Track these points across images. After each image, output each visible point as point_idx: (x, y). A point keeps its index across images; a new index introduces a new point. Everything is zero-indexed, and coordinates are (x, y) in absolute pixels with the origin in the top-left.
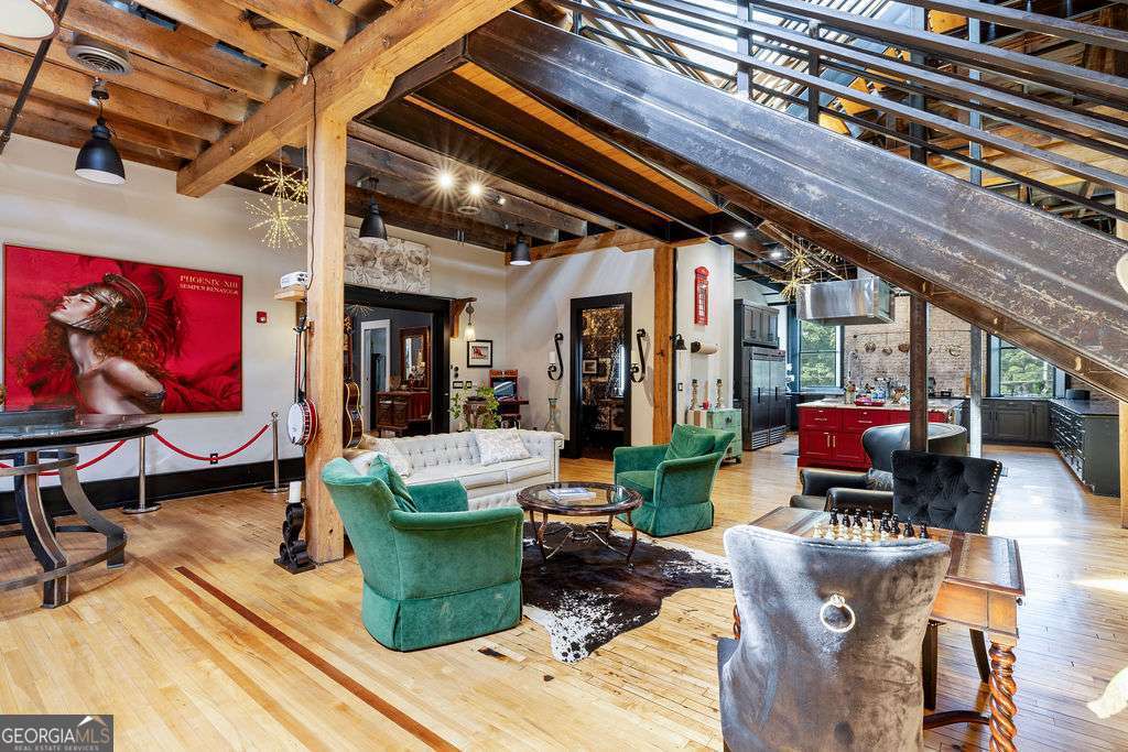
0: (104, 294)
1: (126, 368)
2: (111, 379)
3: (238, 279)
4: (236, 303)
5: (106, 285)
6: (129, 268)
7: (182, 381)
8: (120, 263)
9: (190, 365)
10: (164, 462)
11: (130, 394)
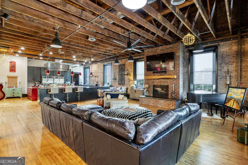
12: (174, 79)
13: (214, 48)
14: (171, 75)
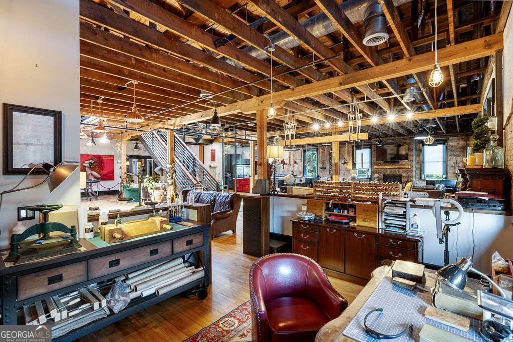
0: (91, 161)
1: (94, 173)
2: (92, 175)
3: (113, 156)
4: (113, 160)
5: (91, 159)
6: (94, 156)
7: (103, 175)
8: (93, 155)
9: (105, 172)
10: (101, 189)
11: (95, 177)
12: (408, 168)
13: (443, 142)
14: (404, 165)
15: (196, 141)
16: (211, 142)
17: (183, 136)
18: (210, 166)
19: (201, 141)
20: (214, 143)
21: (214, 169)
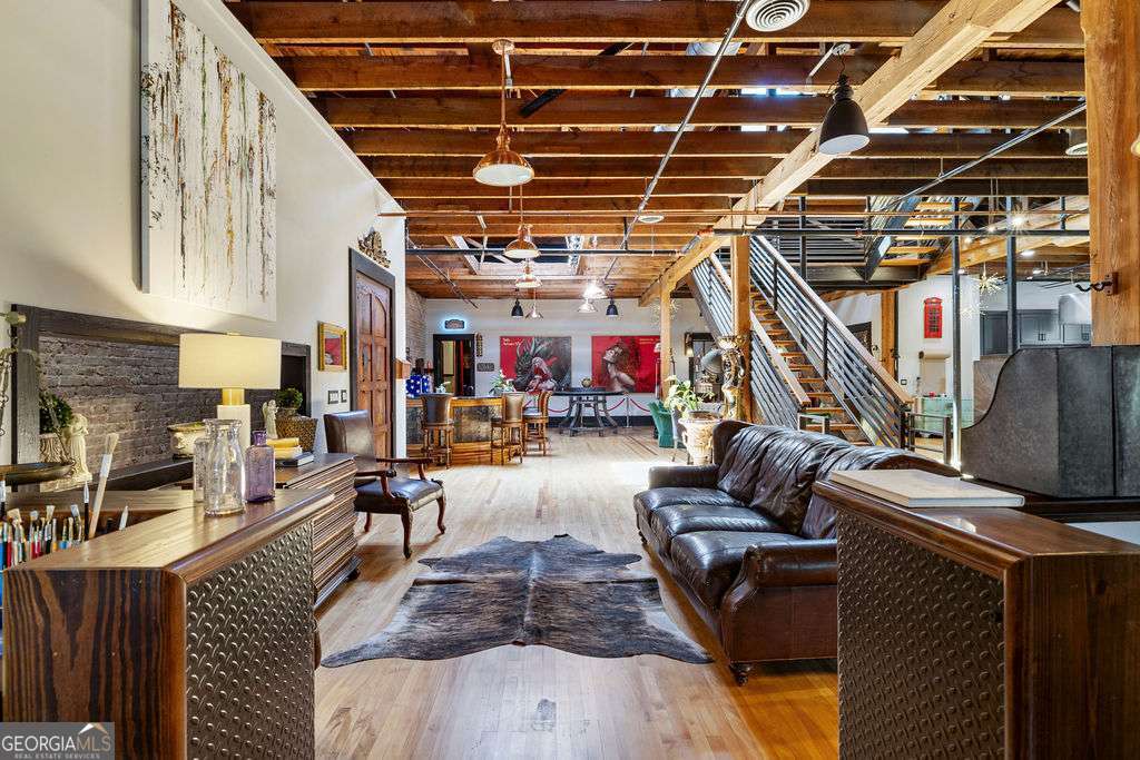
0: (617, 349)
1: (623, 376)
2: (620, 380)
3: (653, 337)
5: (617, 346)
8: (621, 337)
9: (643, 374)
10: (636, 411)
11: (625, 385)
15: (862, 275)
16: (918, 272)
17: (799, 264)
18: (921, 355)
19: (879, 274)
20: (929, 276)
21: (937, 364)
